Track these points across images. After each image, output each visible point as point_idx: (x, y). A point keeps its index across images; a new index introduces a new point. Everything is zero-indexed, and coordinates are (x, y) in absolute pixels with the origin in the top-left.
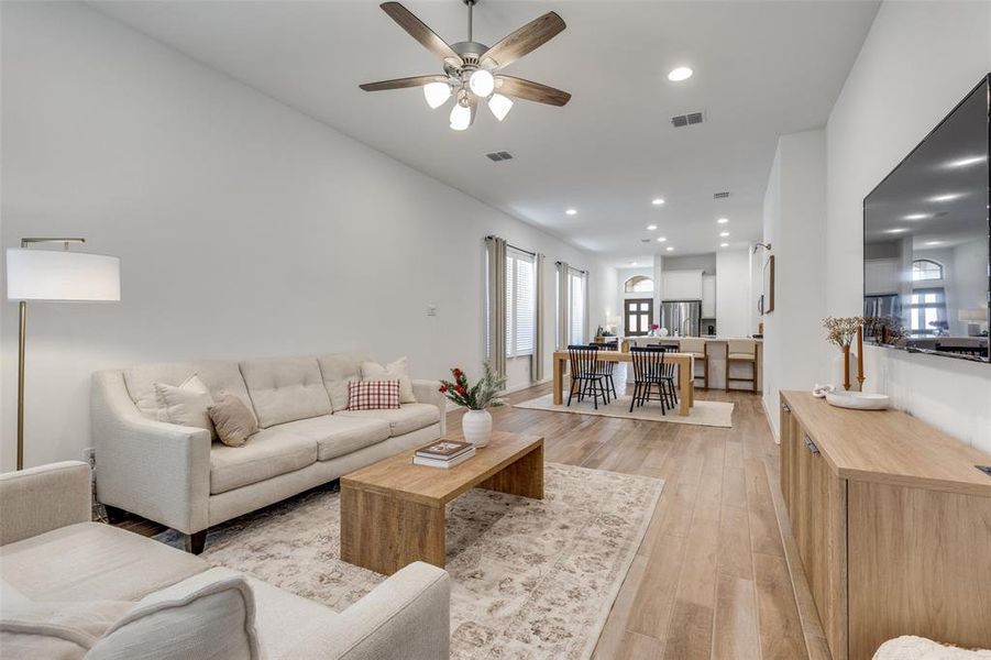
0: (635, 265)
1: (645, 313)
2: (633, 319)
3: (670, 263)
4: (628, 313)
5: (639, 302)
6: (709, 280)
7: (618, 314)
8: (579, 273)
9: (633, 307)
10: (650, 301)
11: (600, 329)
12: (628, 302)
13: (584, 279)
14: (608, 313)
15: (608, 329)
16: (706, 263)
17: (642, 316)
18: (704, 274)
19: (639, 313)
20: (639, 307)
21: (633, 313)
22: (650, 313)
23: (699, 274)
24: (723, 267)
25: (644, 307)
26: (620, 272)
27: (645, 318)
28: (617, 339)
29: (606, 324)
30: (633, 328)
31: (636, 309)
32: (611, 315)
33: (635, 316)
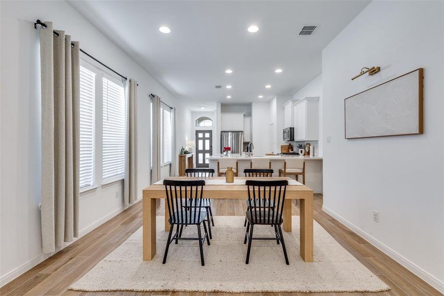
0: (203, 109)
1: (207, 139)
2: (201, 142)
3: (226, 107)
4: (197, 139)
5: (204, 132)
6: (248, 119)
7: (192, 140)
8: (169, 109)
9: (201, 135)
10: (210, 132)
11: (183, 149)
12: (197, 132)
13: (172, 114)
14: (187, 139)
15: (187, 149)
16: (246, 108)
18: (244, 116)
19: (204, 139)
20: (204, 135)
21: (201, 139)
22: (211, 139)
23: (242, 115)
24: (256, 111)
25: (207, 135)
26: (193, 113)
27: (207, 142)
28: (193, 155)
29: (186, 146)
30: (201, 148)
31: (202, 137)
32: (188, 140)
33: (202, 141)
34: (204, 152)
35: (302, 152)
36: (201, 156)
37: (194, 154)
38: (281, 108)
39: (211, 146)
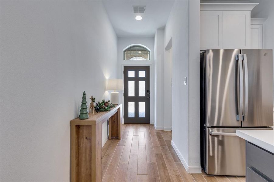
1: (142, 79)
2: (131, 84)
4: (127, 79)
5: (137, 69)
7: (118, 78)
9: (131, 74)
10: (147, 69)
12: (127, 69)
14: (107, 77)
17: (140, 82)
19: (137, 79)
20: (137, 74)
21: (131, 79)
22: (147, 79)
25: (142, 74)
27: (142, 84)
28: (119, 109)
29: (105, 90)
30: (131, 93)
31: (133, 76)
32: (110, 79)
33: (133, 82)
34: (137, 99)
36: (131, 105)
37: (121, 106)
39: (147, 91)
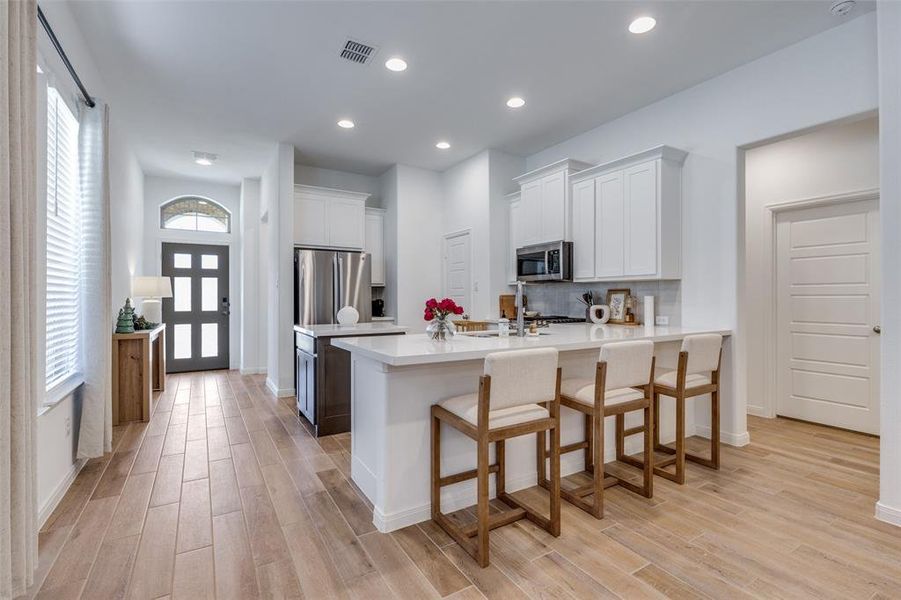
1: (210, 273)
2: (183, 284)
4: (170, 272)
5: (197, 250)
6: (376, 217)
10: (222, 252)
11: (129, 310)
12: (169, 250)
14: (132, 271)
17: (204, 280)
18: (365, 203)
19: (196, 274)
20: (196, 262)
21: (182, 272)
23: (358, 201)
25: (210, 262)
27: (210, 286)
30: (183, 305)
31: (188, 265)
33: (188, 280)
35: (599, 314)
38: (506, 187)
39: (224, 300)
